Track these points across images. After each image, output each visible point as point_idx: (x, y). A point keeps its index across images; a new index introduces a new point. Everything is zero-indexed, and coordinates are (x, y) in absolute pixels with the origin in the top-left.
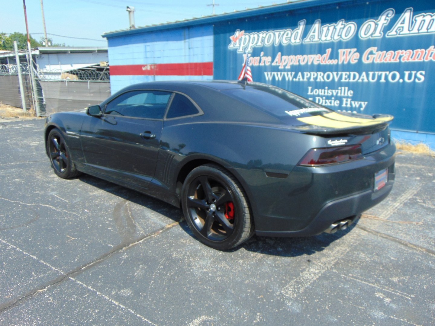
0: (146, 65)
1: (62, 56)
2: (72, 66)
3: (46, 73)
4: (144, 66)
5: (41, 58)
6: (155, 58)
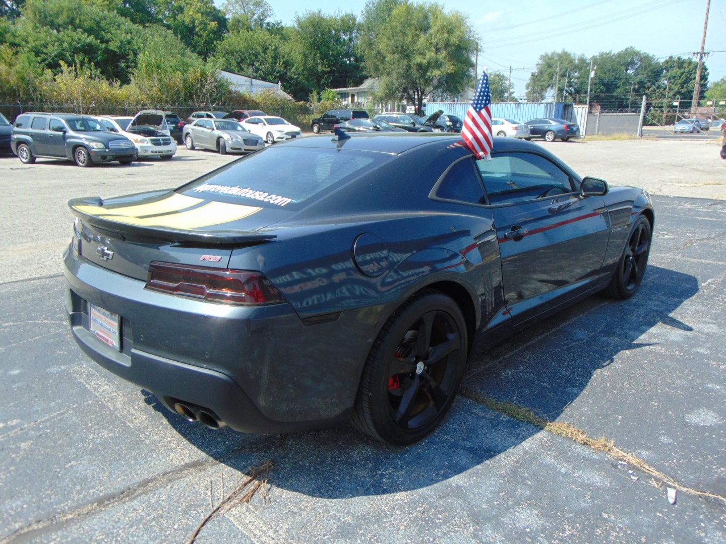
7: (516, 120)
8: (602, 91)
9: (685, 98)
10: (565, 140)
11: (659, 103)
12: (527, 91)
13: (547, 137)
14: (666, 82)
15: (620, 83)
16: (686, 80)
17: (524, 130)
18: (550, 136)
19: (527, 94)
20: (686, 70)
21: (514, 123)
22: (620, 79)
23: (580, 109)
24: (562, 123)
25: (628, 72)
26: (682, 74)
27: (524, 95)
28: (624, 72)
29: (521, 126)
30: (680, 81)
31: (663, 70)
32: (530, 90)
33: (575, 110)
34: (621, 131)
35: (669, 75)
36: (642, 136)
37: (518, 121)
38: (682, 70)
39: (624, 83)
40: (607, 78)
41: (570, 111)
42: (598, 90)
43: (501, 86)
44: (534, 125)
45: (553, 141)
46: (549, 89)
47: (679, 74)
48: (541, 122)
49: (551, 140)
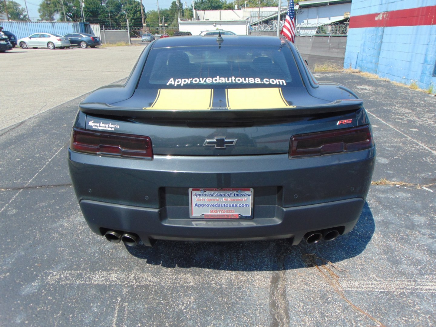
0: (379, 14)
1: (321, 9)
2: (330, 19)
3: (302, 28)
4: (377, 15)
5: (302, 12)
6: (389, 3)
7: (58, 34)
8: (90, 16)
9: (137, 22)
10: (93, 47)
11: (124, 25)
12: (40, 14)
13: (81, 45)
14: (125, 12)
15: (100, 11)
16: (135, 11)
17: (66, 41)
18: (83, 45)
19: (41, 16)
20: (134, 6)
21: (57, 36)
22: (100, 9)
23: (95, 27)
24: (89, 36)
25: (103, 5)
26: (132, 7)
27: (39, 17)
28: (100, 4)
29: (63, 38)
30: (132, 12)
31: (121, 4)
32: (42, 13)
33: (92, 27)
34: (120, 41)
35: (125, 7)
36: (131, 43)
37: (60, 35)
38: (132, 6)
39: (102, 12)
40: (92, 7)
41: (89, 29)
42: (88, 16)
43: (16, 9)
44: (71, 38)
45: (86, 48)
46: (56, 14)
47: (130, 8)
48: (75, 35)
49: (85, 47)
